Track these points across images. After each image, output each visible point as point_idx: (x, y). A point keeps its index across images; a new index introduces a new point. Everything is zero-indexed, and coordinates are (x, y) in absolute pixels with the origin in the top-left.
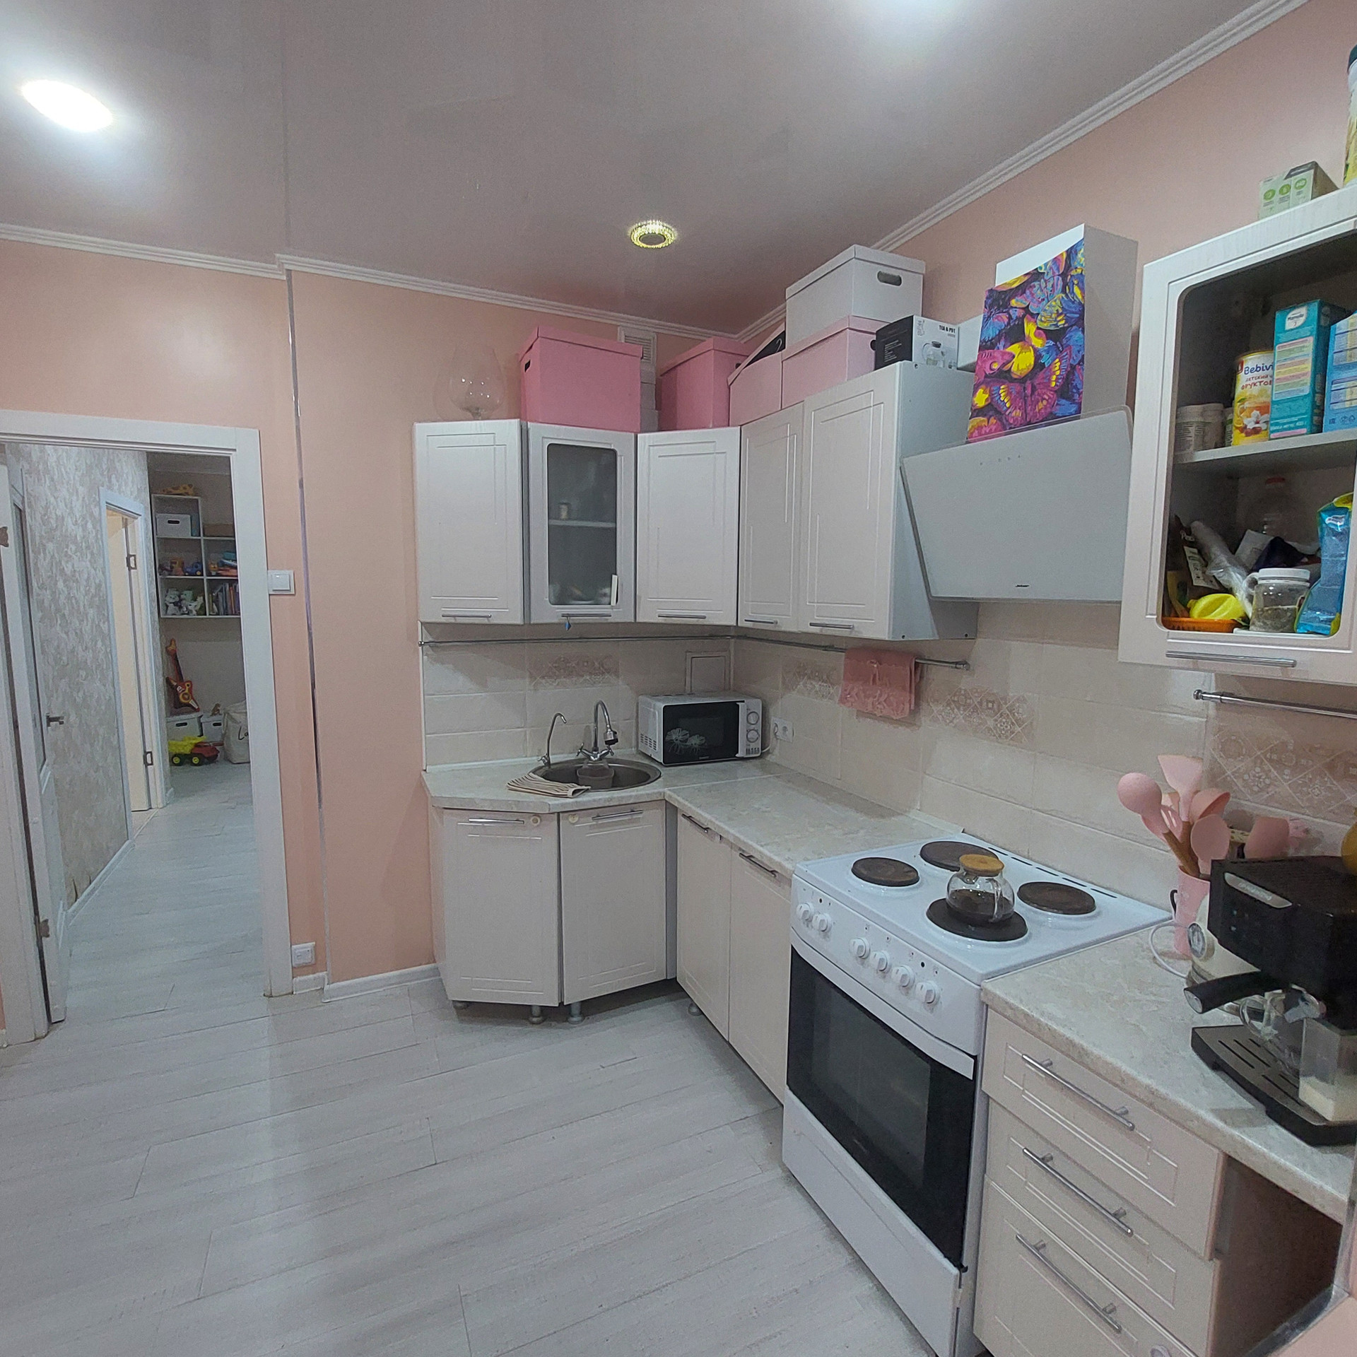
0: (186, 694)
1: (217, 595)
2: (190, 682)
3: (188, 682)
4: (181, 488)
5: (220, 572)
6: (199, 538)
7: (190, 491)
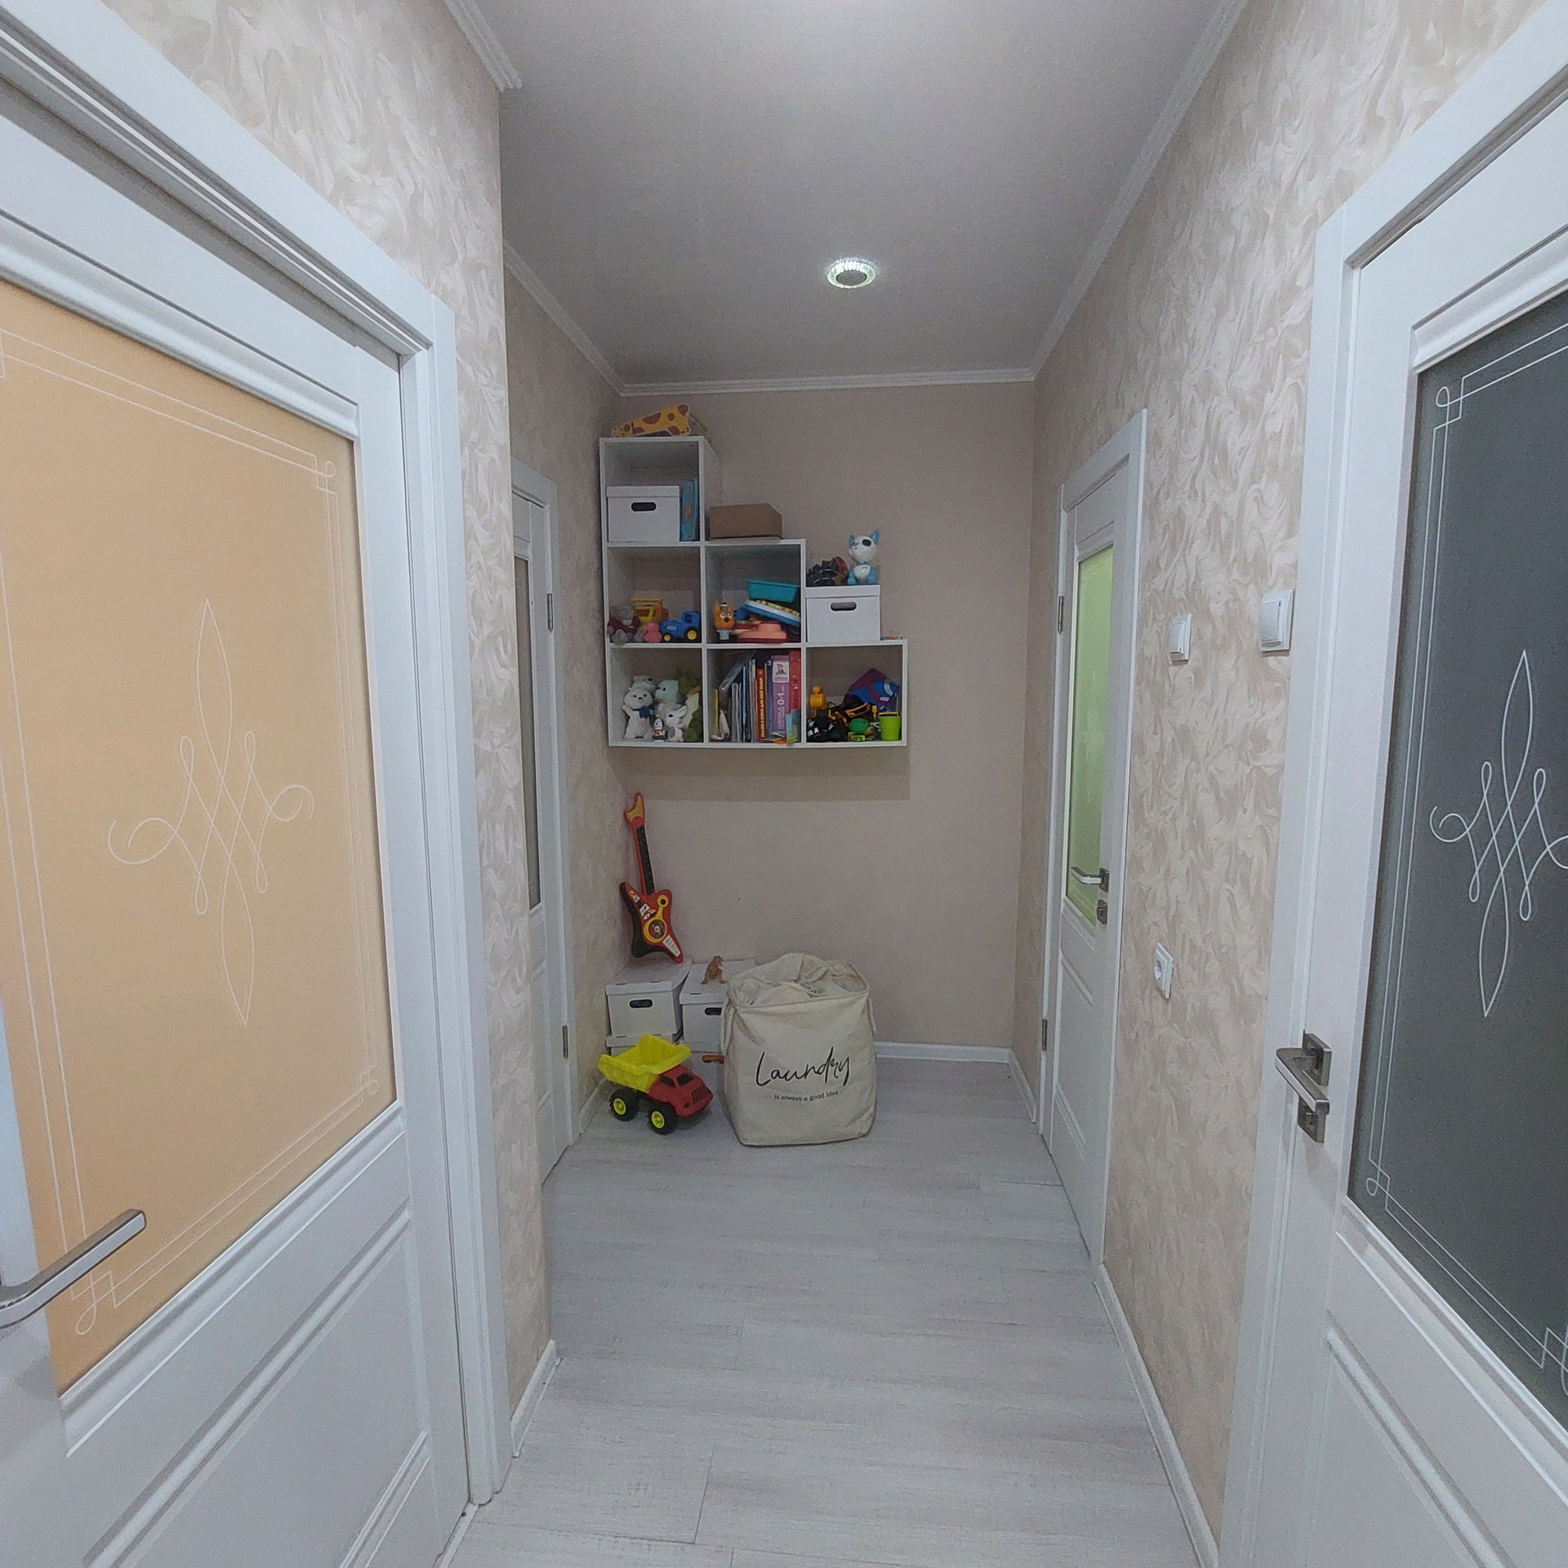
0: (656, 923)
1: (730, 689)
2: (668, 894)
3: (660, 893)
4: (664, 417)
5: (738, 631)
6: (696, 544)
7: (682, 422)
